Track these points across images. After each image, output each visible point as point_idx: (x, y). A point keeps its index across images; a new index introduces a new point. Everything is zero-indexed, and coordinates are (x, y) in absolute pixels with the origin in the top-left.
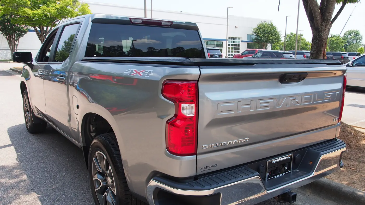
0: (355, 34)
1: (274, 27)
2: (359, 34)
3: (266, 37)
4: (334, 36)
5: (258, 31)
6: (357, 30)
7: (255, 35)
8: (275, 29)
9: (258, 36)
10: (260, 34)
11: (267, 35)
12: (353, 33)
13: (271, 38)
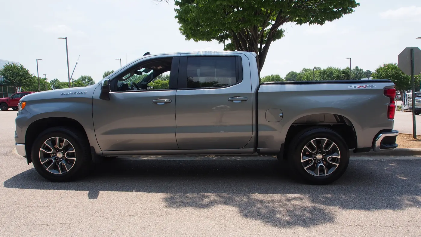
0: (88, 80)
1: (25, 69)
2: (92, 80)
3: (18, 80)
4: (75, 80)
5: (7, 74)
6: (90, 76)
7: (4, 78)
8: (27, 72)
9: (7, 78)
10: (10, 77)
11: (19, 78)
12: (87, 79)
13: (24, 81)
